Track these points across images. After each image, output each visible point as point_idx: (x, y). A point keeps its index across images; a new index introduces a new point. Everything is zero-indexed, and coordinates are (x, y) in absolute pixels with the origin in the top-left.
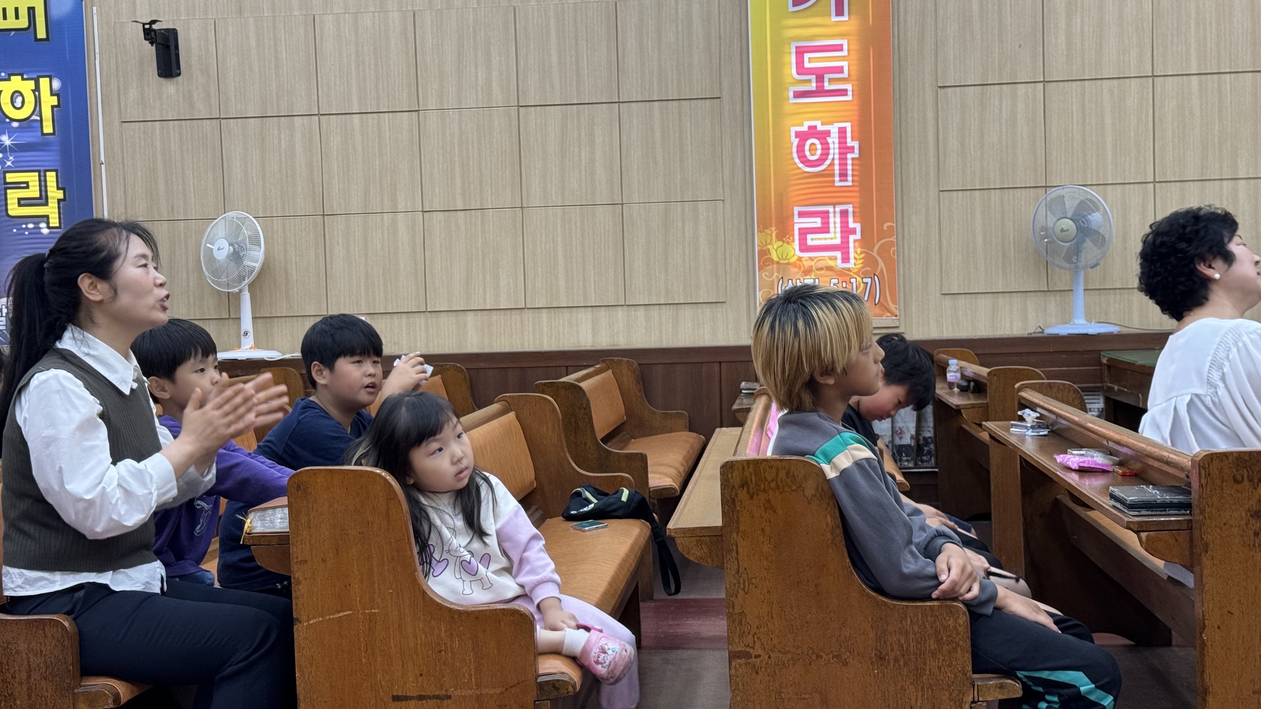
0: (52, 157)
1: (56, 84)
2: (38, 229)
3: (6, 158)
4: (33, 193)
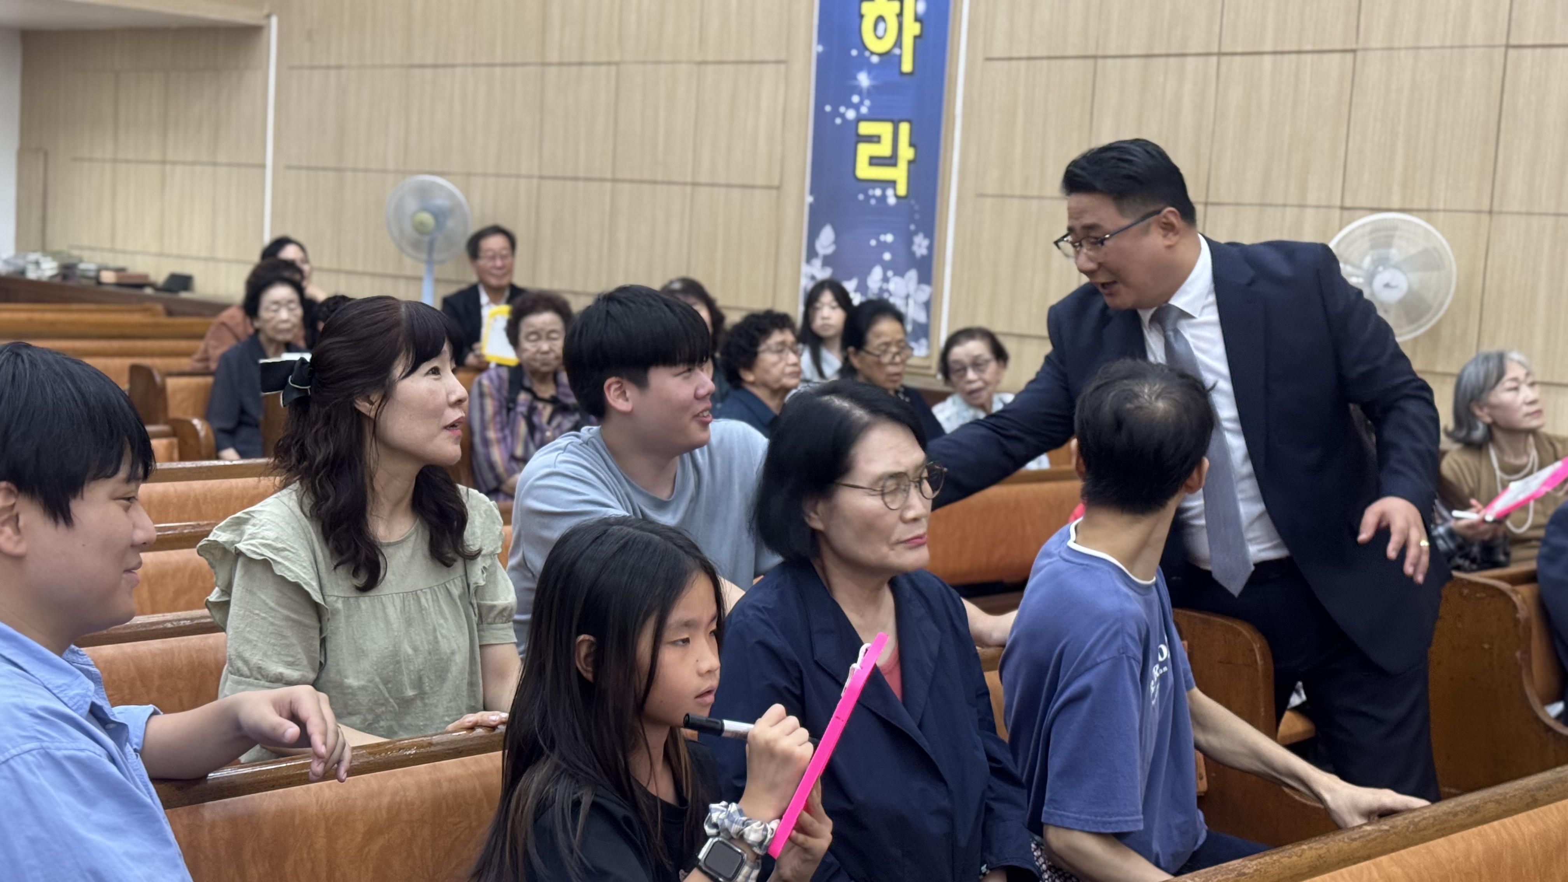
0: (905, 102)
1: (921, 7)
2: (884, 197)
3: (861, 103)
4: (884, 149)
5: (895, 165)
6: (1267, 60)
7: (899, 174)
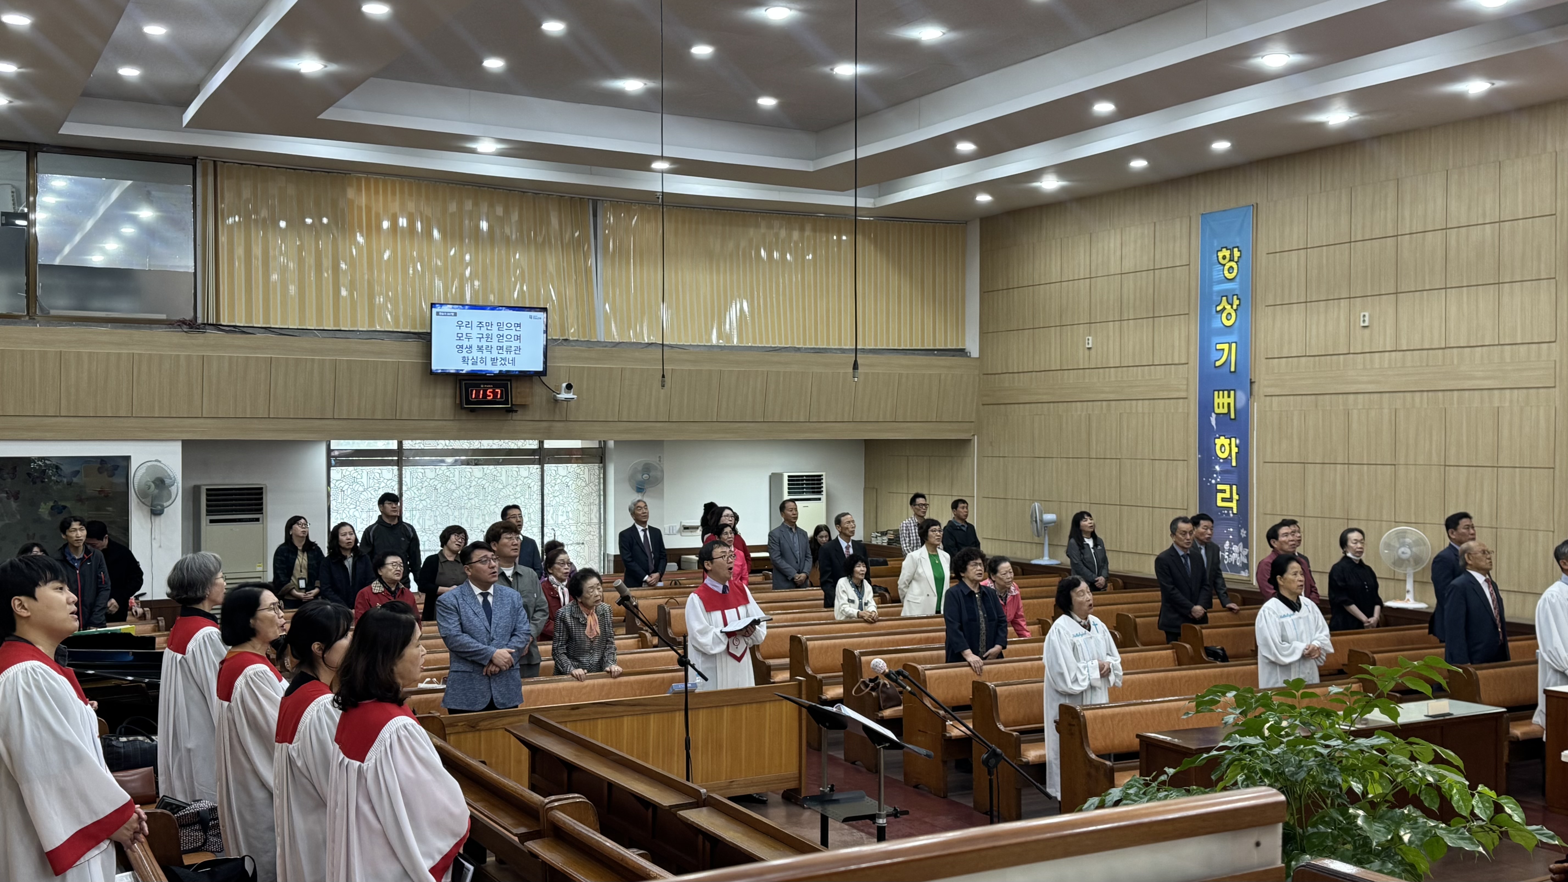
0: (1234, 477)
1: (1238, 441)
2: (1228, 514)
3: (1217, 477)
4: (1227, 495)
5: (1232, 501)
6: (1365, 466)
7: (1234, 505)
